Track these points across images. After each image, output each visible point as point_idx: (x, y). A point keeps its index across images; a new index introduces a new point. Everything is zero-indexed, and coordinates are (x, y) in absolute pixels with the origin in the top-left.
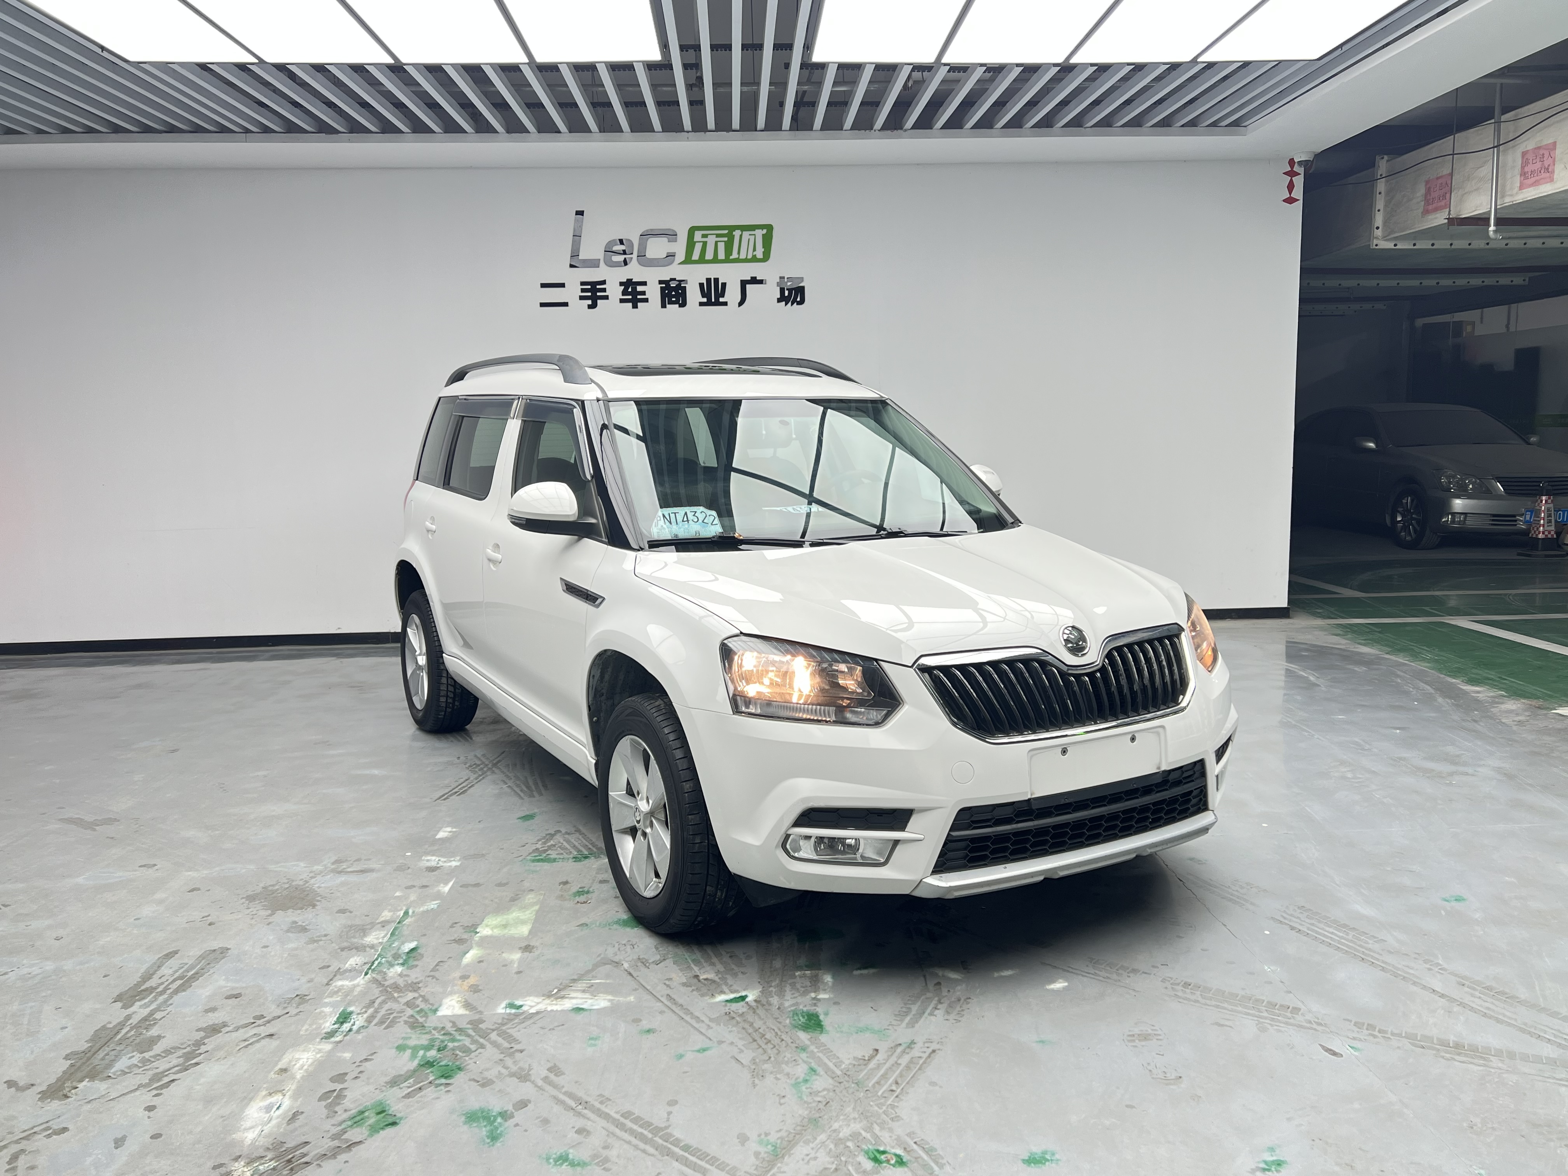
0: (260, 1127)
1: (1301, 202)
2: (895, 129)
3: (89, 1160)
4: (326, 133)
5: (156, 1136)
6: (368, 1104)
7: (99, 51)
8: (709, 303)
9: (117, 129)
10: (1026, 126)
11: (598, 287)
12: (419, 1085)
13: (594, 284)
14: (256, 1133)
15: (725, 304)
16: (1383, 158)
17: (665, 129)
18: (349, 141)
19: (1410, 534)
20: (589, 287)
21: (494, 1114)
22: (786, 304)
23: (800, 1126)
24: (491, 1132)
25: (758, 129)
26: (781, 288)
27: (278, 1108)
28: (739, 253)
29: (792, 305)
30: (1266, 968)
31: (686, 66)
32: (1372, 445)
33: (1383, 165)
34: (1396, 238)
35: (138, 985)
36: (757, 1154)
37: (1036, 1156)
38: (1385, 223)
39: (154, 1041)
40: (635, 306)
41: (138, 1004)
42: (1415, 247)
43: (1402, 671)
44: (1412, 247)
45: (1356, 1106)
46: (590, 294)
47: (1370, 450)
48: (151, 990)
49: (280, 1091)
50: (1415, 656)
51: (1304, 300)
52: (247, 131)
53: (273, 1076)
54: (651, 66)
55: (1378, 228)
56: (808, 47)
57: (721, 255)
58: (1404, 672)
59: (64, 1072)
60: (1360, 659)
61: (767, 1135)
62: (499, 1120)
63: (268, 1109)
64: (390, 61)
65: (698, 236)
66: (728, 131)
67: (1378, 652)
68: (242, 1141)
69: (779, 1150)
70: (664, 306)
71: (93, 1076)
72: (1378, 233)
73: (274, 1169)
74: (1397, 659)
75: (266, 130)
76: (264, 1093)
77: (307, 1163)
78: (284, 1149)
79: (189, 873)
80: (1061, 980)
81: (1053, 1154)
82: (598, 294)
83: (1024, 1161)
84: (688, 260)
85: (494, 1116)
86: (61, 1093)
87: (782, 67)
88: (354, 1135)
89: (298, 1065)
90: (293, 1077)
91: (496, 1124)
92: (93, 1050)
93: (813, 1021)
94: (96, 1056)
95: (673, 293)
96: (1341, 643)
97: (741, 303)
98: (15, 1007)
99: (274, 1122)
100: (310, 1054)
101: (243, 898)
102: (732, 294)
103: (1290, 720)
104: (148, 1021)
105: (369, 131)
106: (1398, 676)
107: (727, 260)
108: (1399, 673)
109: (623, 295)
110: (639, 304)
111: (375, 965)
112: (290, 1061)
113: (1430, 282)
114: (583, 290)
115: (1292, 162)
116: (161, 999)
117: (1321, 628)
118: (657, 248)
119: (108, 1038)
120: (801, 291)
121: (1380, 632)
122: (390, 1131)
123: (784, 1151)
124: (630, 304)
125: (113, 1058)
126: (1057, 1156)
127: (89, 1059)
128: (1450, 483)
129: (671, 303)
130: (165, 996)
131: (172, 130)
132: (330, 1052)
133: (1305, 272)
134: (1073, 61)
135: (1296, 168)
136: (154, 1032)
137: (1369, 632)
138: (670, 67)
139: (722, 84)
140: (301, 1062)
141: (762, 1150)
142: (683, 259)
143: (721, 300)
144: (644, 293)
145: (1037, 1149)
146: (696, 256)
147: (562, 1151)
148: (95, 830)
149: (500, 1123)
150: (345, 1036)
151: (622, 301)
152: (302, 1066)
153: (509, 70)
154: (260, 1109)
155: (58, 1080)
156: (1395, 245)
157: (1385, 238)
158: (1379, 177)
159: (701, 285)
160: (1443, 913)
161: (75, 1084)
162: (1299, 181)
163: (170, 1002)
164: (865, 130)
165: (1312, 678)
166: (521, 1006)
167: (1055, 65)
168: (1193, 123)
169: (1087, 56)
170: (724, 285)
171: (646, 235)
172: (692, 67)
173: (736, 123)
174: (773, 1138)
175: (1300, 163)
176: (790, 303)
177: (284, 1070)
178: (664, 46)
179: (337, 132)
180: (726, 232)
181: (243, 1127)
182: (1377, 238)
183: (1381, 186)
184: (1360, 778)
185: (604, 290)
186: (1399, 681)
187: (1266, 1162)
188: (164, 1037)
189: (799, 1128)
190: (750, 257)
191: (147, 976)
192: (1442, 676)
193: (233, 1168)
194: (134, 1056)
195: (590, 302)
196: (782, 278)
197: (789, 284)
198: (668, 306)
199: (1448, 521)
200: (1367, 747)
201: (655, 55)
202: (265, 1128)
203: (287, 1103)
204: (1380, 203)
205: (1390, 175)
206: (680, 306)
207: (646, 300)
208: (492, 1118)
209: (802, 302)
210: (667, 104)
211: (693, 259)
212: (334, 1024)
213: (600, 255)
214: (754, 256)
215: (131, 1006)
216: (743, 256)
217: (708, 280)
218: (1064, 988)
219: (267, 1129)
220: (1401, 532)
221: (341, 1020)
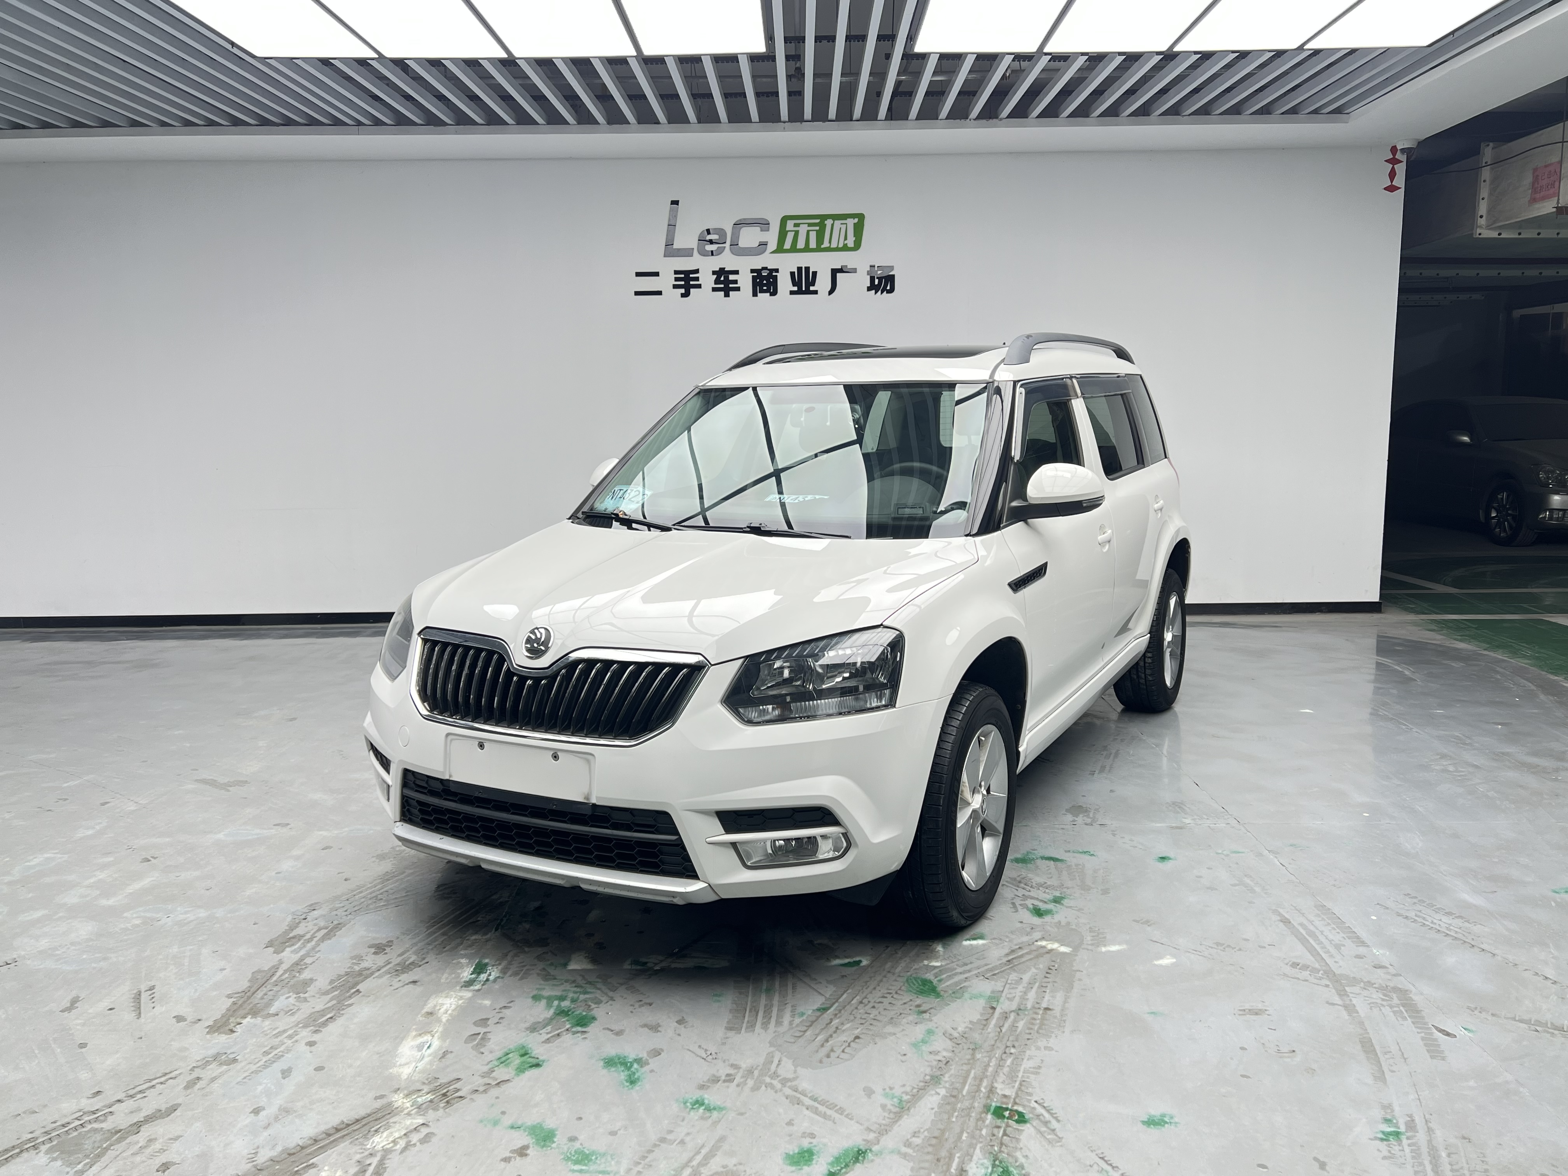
0: (414, 1064)
1: (1402, 190)
2: (990, 118)
3: (260, 1088)
4: (435, 125)
5: (319, 1069)
6: (511, 1047)
7: (229, 47)
8: (800, 292)
9: (236, 122)
10: (1123, 115)
11: (691, 276)
12: (557, 1032)
13: (687, 273)
14: (411, 1068)
15: (816, 292)
16: (1488, 145)
17: (762, 120)
18: (456, 133)
19: (1505, 530)
20: (683, 276)
21: (630, 1060)
22: (876, 293)
23: (923, 1082)
24: (630, 1076)
25: (854, 119)
26: (871, 277)
27: (429, 1047)
28: (830, 242)
29: (882, 293)
30: (1375, 951)
31: (788, 58)
32: (1466, 439)
33: (1488, 152)
34: (1500, 227)
35: (286, 933)
36: (883, 1107)
37: (1155, 1119)
38: (1489, 211)
39: (307, 983)
40: (727, 295)
41: (288, 949)
42: (1520, 236)
43: (1501, 668)
44: (1517, 236)
45: (1472, 1083)
46: (683, 283)
47: (1464, 444)
48: (299, 937)
49: (429, 1032)
50: (1515, 653)
51: (1404, 289)
52: (359, 123)
53: (421, 1019)
54: (754, 58)
55: (1481, 217)
56: (912, 38)
57: (813, 244)
58: (1504, 669)
59: (228, 1010)
60: (1457, 655)
61: (891, 1089)
62: (635, 1066)
63: (420, 1048)
64: (504, 55)
65: (790, 225)
66: (824, 121)
67: (1475, 648)
68: (399, 1076)
69: (904, 1103)
70: (755, 294)
71: (254, 1013)
72: (1482, 222)
73: (431, 1101)
74: (1495, 655)
75: (377, 122)
76: (414, 1033)
77: (461, 1097)
78: (438, 1084)
79: (321, 833)
80: (1168, 957)
81: (1172, 1118)
82: (692, 283)
83: (1144, 1123)
84: (780, 249)
85: (631, 1062)
86: (227, 1028)
87: (883, 57)
88: (502, 1073)
89: (442, 1010)
90: (439, 1020)
91: (632, 1069)
92: (252, 990)
93: (927, 987)
94: (255, 995)
95: (765, 282)
96: (1437, 638)
97: (831, 293)
98: (175, 950)
99: (426, 1060)
100: (452, 1000)
101: (373, 857)
102: (823, 283)
103: (1387, 713)
104: (298, 966)
105: (475, 123)
106: (1498, 672)
107: (819, 249)
108: (1498, 669)
109: (715, 284)
110: (731, 293)
111: (504, 921)
112: (435, 1006)
113: (1532, 272)
114: (676, 279)
115: (1394, 150)
116: (309, 946)
117: (1415, 624)
118: (749, 237)
119: (265, 979)
120: (891, 279)
121: (1476, 628)
122: (535, 1071)
123: (909, 1104)
124: (722, 293)
125: (271, 998)
126: (1176, 1120)
127: (249, 998)
128: (1549, 478)
129: (762, 291)
130: (313, 943)
131: (288, 122)
132: (470, 999)
133: (1405, 261)
134: (1176, 49)
135: (1399, 156)
136: (306, 975)
137: (1465, 628)
138: (773, 59)
139: (823, 74)
140: (445, 1007)
141: (888, 1102)
142: (775, 248)
143: (812, 288)
144: (736, 282)
145: (1156, 1111)
146: (787, 246)
147: (698, 1096)
148: (228, 791)
149: (636, 1069)
150: (483, 985)
151: (714, 290)
152: (446, 1011)
153: (616, 63)
154: (412, 1047)
155: (223, 1016)
156: (1500, 234)
157: (1489, 227)
158: (1484, 165)
159: (792, 274)
160: (1553, 904)
161: (239, 1020)
162: (1401, 170)
163: (317, 949)
164: (960, 119)
165: (1407, 673)
166: (646, 963)
167: (1158, 53)
168: (1294, 111)
169: (1192, 44)
170: (815, 273)
171: (739, 224)
172: (795, 58)
173: (832, 113)
174: (898, 1091)
175: (1403, 150)
176: (880, 292)
177: (430, 1014)
178: (770, 38)
179: (444, 124)
180: (818, 221)
181: (398, 1063)
182: (1481, 227)
183: (1486, 174)
184: (1462, 772)
185: (697, 279)
186: (1499, 677)
187: (1383, 1132)
188: (316, 980)
189: (922, 1084)
190: (841, 245)
191: (293, 926)
192: (1544, 673)
193: (393, 1099)
194: (290, 997)
195: (683, 291)
196: (872, 266)
197: (879, 272)
198: (759, 294)
199: (1545, 517)
200: (1468, 741)
201: (760, 47)
202: (418, 1065)
203: (436, 1043)
204: (1484, 192)
205: (1496, 163)
206: (771, 295)
207: (738, 289)
208: (629, 1064)
209: (892, 290)
210: (767, 95)
211: (785, 248)
212: (471, 974)
213: (693, 243)
214: (845, 245)
215: (282, 951)
216: (834, 245)
217: (800, 269)
218: (1172, 964)
219: (421, 1065)
220: (1495, 528)
221: (478, 971)
